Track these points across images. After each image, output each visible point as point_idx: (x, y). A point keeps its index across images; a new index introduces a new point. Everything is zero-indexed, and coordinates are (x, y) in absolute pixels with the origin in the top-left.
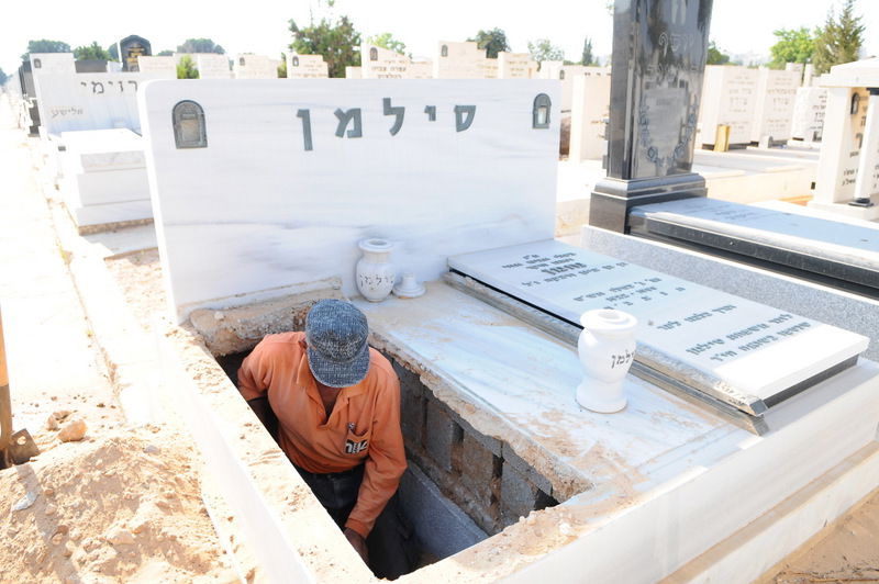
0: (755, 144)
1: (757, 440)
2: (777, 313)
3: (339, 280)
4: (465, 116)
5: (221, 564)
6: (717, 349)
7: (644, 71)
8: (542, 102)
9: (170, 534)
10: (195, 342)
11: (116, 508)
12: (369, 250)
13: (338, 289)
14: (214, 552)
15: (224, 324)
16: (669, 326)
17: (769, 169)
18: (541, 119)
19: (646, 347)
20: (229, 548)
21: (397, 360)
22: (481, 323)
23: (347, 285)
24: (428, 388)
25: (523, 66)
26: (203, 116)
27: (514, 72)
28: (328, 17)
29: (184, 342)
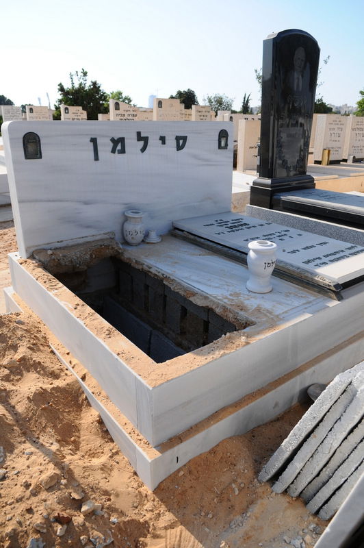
0: (345, 160)
1: (336, 302)
2: (349, 245)
3: (113, 233)
4: (181, 142)
5: (66, 375)
6: (318, 261)
7: (279, 118)
8: (223, 134)
9: (37, 361)
10: (38, 266)
11: (5, 350)
12: (131, 216)
13: (113, 239)
14: (62, 369)
15: (53, 257)
16: (293, 252)
17: (352, 174)
18: (223, 144)
19: (282, 262)
20: (70, 367)
21: (150, 274)
22: (194, 254)
23: (118, 236)
24: (168, 286)
25: (207, 114)
26: (40, 141)
27: (202, 117)
28: (83, 82)
29: (32, 266)
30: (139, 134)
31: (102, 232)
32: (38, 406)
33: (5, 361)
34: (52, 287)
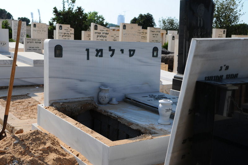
3: (93, 97)
4: (132, 52)
8: (155, 49)
9: (56, 149)
10: (56, 109)
11: (40, 144)
12: (103, 89)
13: (93, 100)
15: (63, 106)
18: (155, 54)
20: (71, 152)
21: (111, 117)
22: (135, 110)
23: (95, 99)
24: (120, 122)
25: (158, 33)
26: (62, 49)
27: (154, 36)
28: (72, 7)
29: (52, 109)
30: (110, 47)
31: (88, 96)
32: (58, 163)
33: (41, 148)
34: (64, 117)
